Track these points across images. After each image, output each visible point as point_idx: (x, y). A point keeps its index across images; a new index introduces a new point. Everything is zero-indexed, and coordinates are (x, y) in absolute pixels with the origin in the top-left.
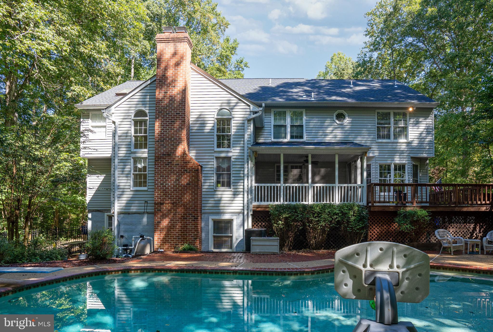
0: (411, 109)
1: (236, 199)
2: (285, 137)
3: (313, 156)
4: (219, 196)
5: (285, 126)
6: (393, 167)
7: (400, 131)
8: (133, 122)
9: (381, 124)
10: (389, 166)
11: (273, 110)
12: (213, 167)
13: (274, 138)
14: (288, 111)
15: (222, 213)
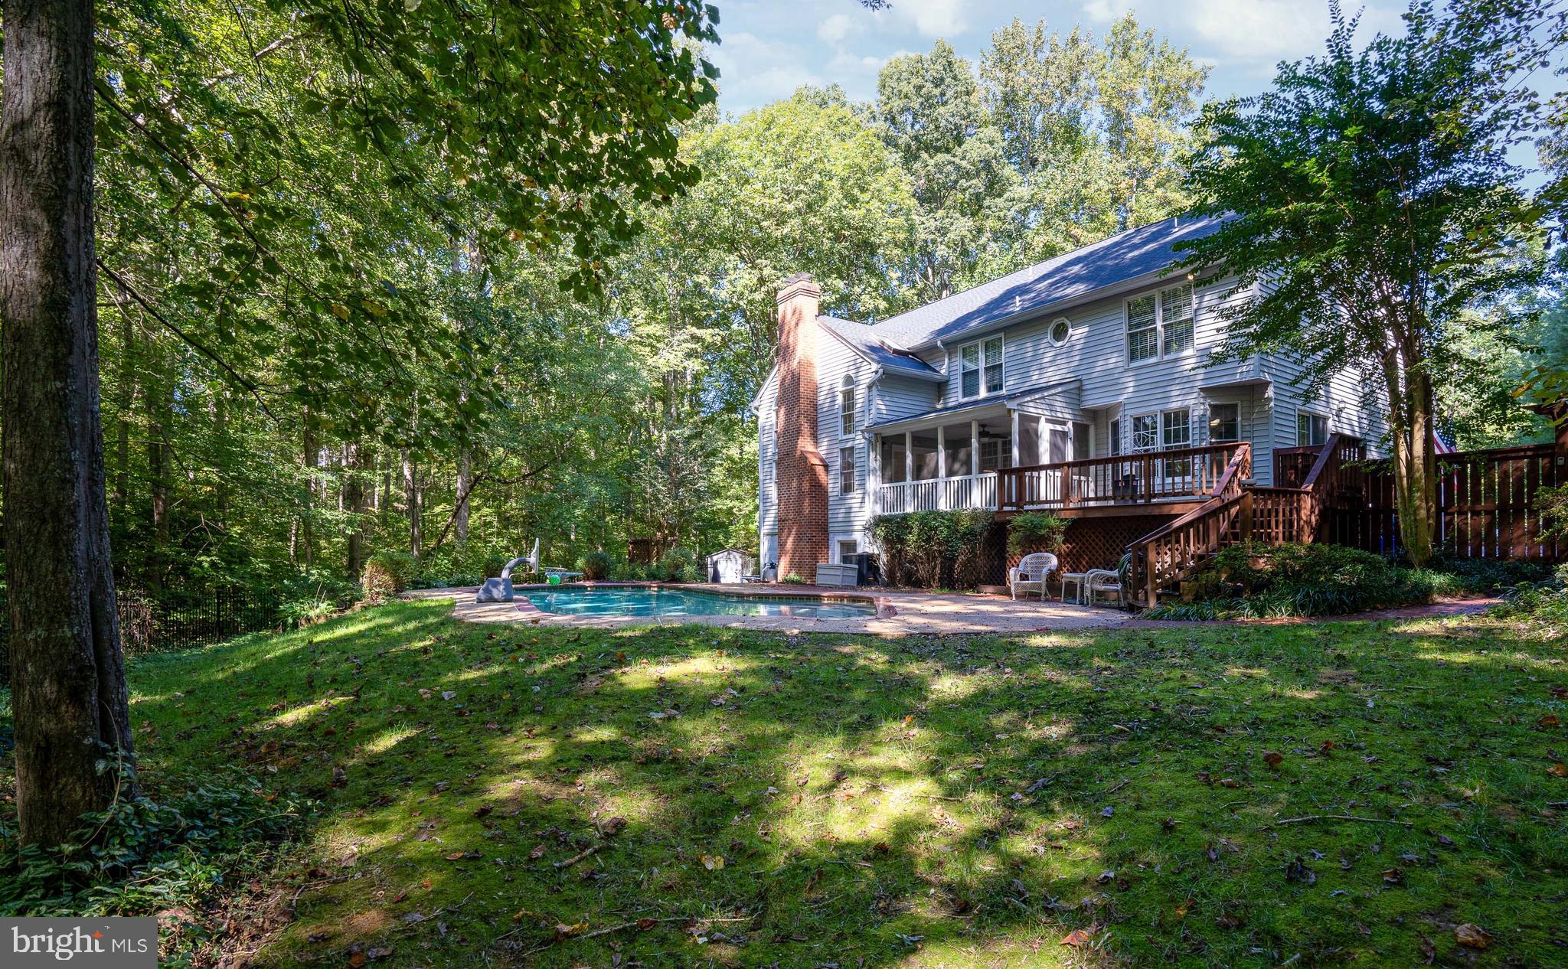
0: (1191, 277)
2: (979, 393)
4: (846, 506)
5: (978, 372)
6: (1160, 417)
8: (775, 413)
9: (1139, 326)
11: (960, 347)
12: (838, 463)
13: (964, 396)
14: (980, 343)
15: (849, 532)
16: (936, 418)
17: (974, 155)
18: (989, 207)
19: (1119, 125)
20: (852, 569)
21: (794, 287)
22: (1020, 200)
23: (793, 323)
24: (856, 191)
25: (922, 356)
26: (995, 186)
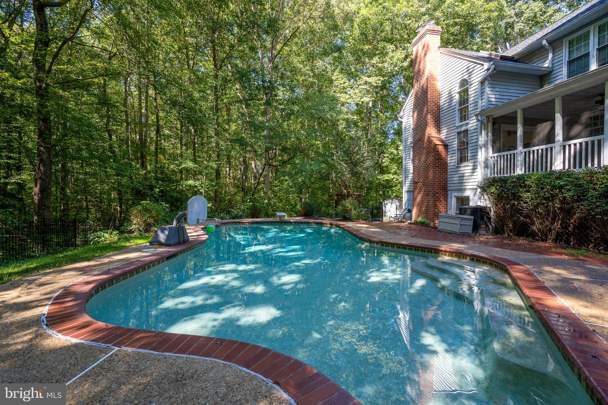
1: (476, 174)
4: (462, 172)
5: (587, 55)
11: (566, 40)
12: (455, 144)
14: (593, 29)
15: (463, 190)
20: (469, 219)
23: (423, 55)
25: (523, 60)
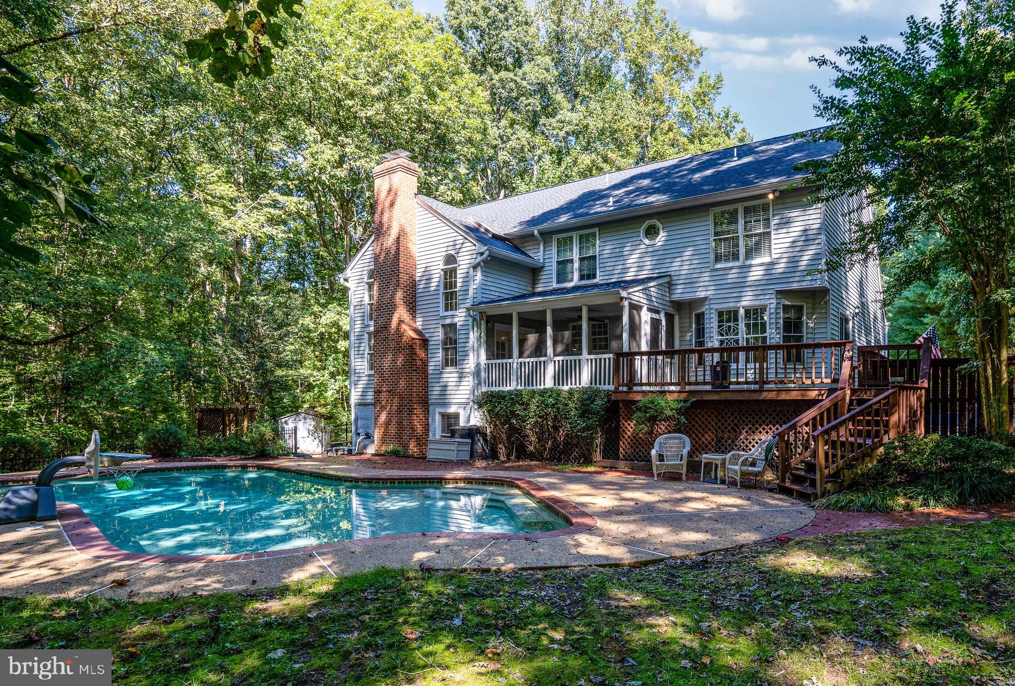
0: (771, 196)
1: (463, 384)
2: (572, 280)
3: (591, 309)
4: (445, 380)
5: (571, 261)
6: (742, 312)
7: (757, 244)
8: (367, 286)
9: (723, 233)
10: (736, 312)
11: (555, 238)
12: (439, 339)
13: (558, 282)
14: (575, 236)
16: (543, 302)
17: (532, 77)
18: (544, 125)
19: (639, 78)
20: (466, 443)
21: (394, 163)
22: (570, 123)
24: (436, 89)
25: (516, 242)
26: (549, 109)
